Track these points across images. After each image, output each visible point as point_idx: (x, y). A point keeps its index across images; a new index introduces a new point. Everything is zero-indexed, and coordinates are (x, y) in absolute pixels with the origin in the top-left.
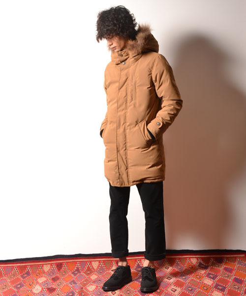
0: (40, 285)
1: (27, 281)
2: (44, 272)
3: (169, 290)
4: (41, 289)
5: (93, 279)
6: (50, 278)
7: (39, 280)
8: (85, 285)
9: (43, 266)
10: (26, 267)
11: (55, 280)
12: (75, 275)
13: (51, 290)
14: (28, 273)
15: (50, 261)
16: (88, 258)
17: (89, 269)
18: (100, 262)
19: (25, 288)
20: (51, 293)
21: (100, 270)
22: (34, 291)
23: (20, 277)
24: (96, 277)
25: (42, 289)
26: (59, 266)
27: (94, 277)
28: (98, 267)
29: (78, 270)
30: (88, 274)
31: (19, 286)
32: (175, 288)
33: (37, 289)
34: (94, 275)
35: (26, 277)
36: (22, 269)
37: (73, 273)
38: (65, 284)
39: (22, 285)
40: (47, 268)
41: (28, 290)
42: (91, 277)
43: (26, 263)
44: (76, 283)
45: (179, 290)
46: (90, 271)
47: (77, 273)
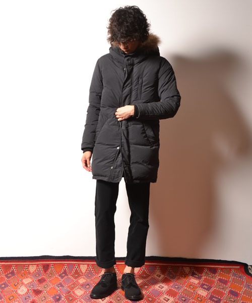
0: (26, 286)
1: (12, 281)
2: (30, 273)
3: (162, 299)
4: (26, 290)
5: (81, 282)
6: (35, 279)
7: (24, 281)
8: (73, 288)
9: (28, 266)
10: (11, 266)
11: (41, 281)
12: (62, 277)
13: (37, 292)
14: (13, 273)
15: (37, 261)
16: (77, 261)
17: (76, 272)
18: (88, 266)
19: (10, 288)
20: (37, 295)
21: (89, 274)
22: (20, 292)
23: (4, 276)
24: (84, 281)
25: (28, 290)
26: (46, 268)
27: (82, 281)
28: (86, 271)
29: (65, 272)
30: (76, 278)
31: (3, 286)
32: (167, 297)
33: (22, 290)
34: (82, 279)
35: (11, 276)
36: (7, 268)
37: (60, 275)
38: (51, 286)
39: (6, 286)
40: (32, 268)
41: (13, 291)
42: (79, 281)
43: (11, 262)
44: (63, 287)
45: (172, 299)
46: (78, 274)
47: (64, 276)
